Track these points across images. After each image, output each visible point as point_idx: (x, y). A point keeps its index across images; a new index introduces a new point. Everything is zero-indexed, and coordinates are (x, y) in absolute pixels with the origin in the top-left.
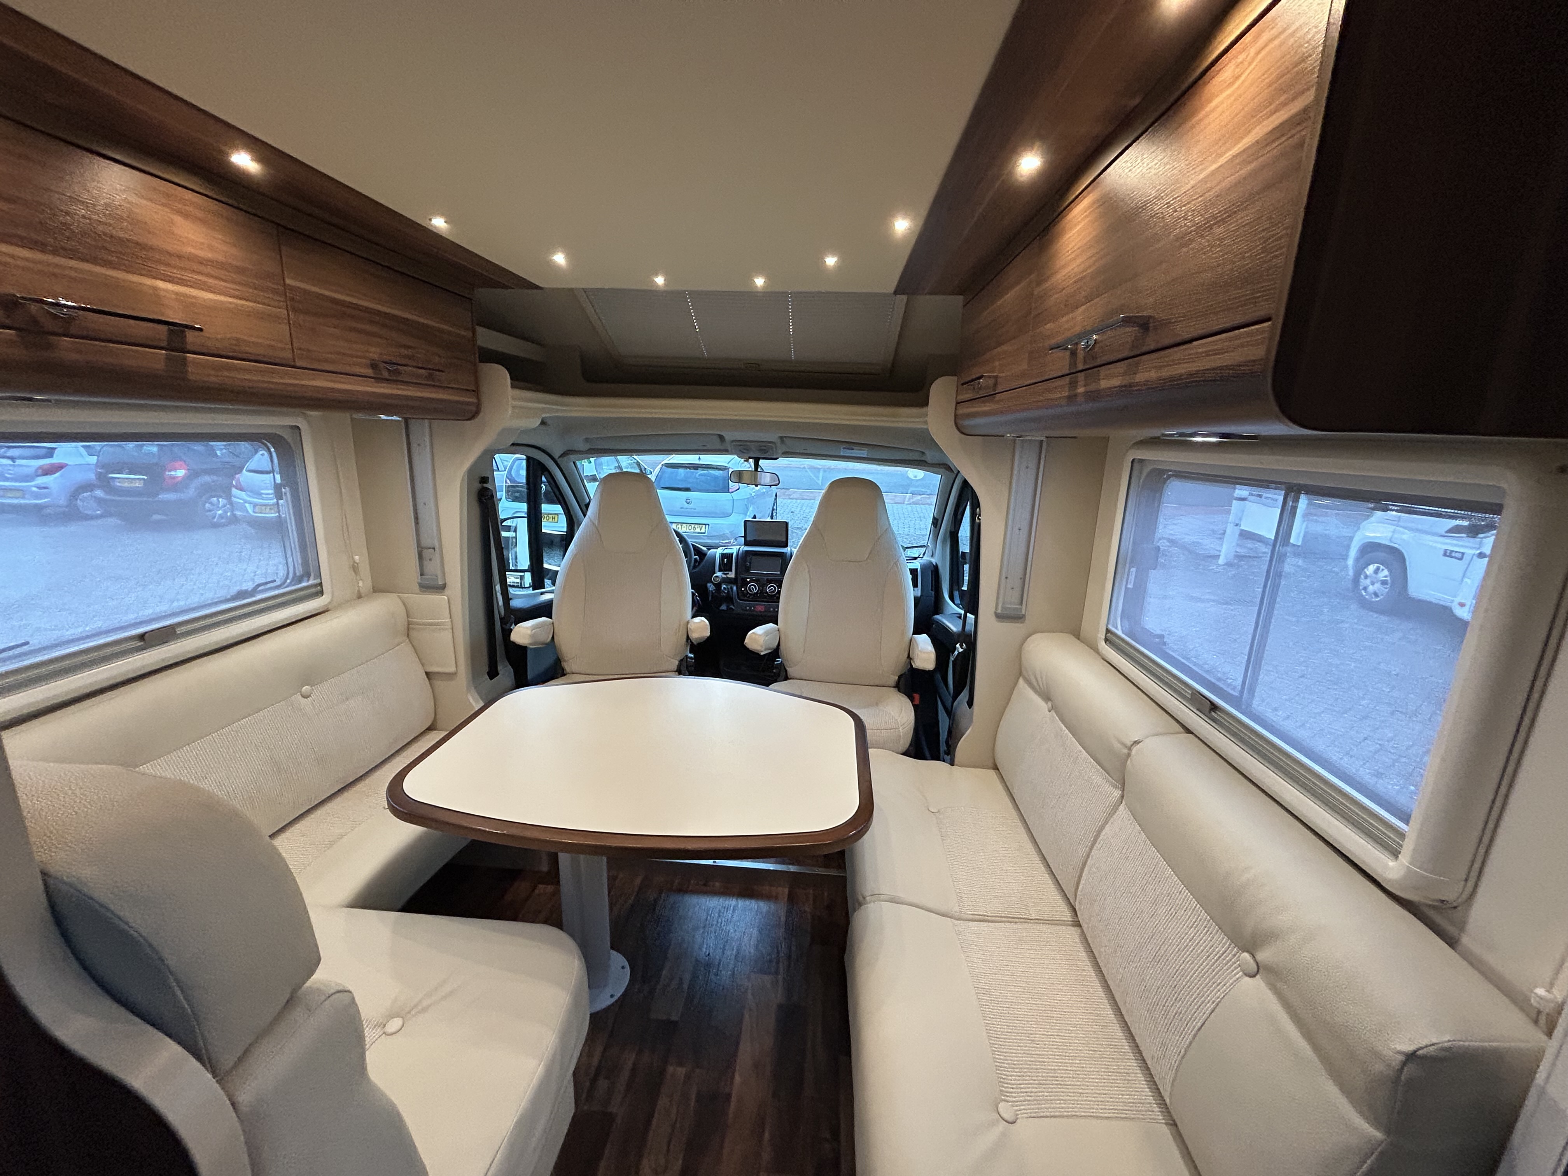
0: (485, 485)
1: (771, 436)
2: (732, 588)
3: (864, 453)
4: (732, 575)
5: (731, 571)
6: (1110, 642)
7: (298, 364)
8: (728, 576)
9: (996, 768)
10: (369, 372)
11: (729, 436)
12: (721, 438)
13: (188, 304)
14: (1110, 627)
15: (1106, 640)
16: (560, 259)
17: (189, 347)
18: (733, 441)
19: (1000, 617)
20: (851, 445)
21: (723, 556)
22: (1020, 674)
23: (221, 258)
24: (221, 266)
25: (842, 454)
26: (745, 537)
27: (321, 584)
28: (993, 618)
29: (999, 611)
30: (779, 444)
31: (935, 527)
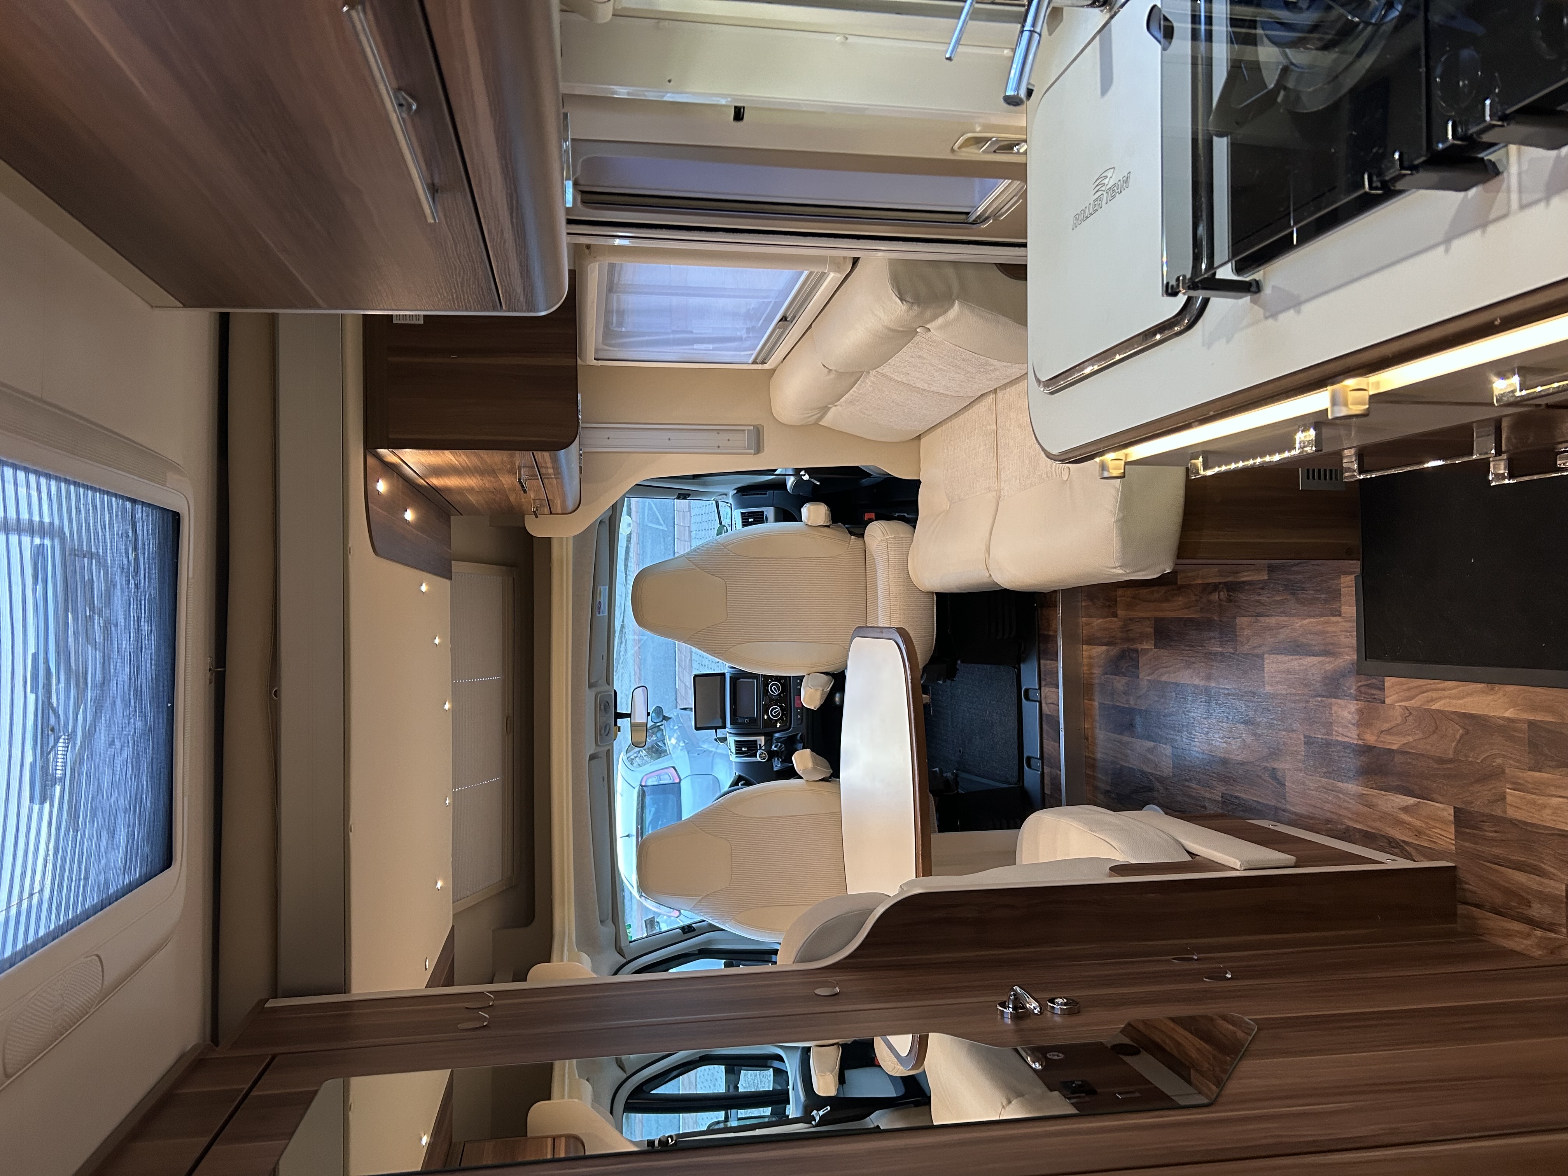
1: (589, 697)
2: (777, 739)
3: (604, 589)
4: (761, 740)
5: (756, 741)
6: (765, 359)
8: (763, 744)
9: (919, 437)
11: (590, 748)
12: (592, 757)
14: (751, 360)
15: (763, 363)
18: (597, 744)
19: (758, 449)
20: (595, 606)
21: (739, 752)
22: (816, 423)
25: (606, 614)
26: (716, 728)
28: (761, 455)
29: (752, 451)
30: (598, 689)
31: (689, 495)
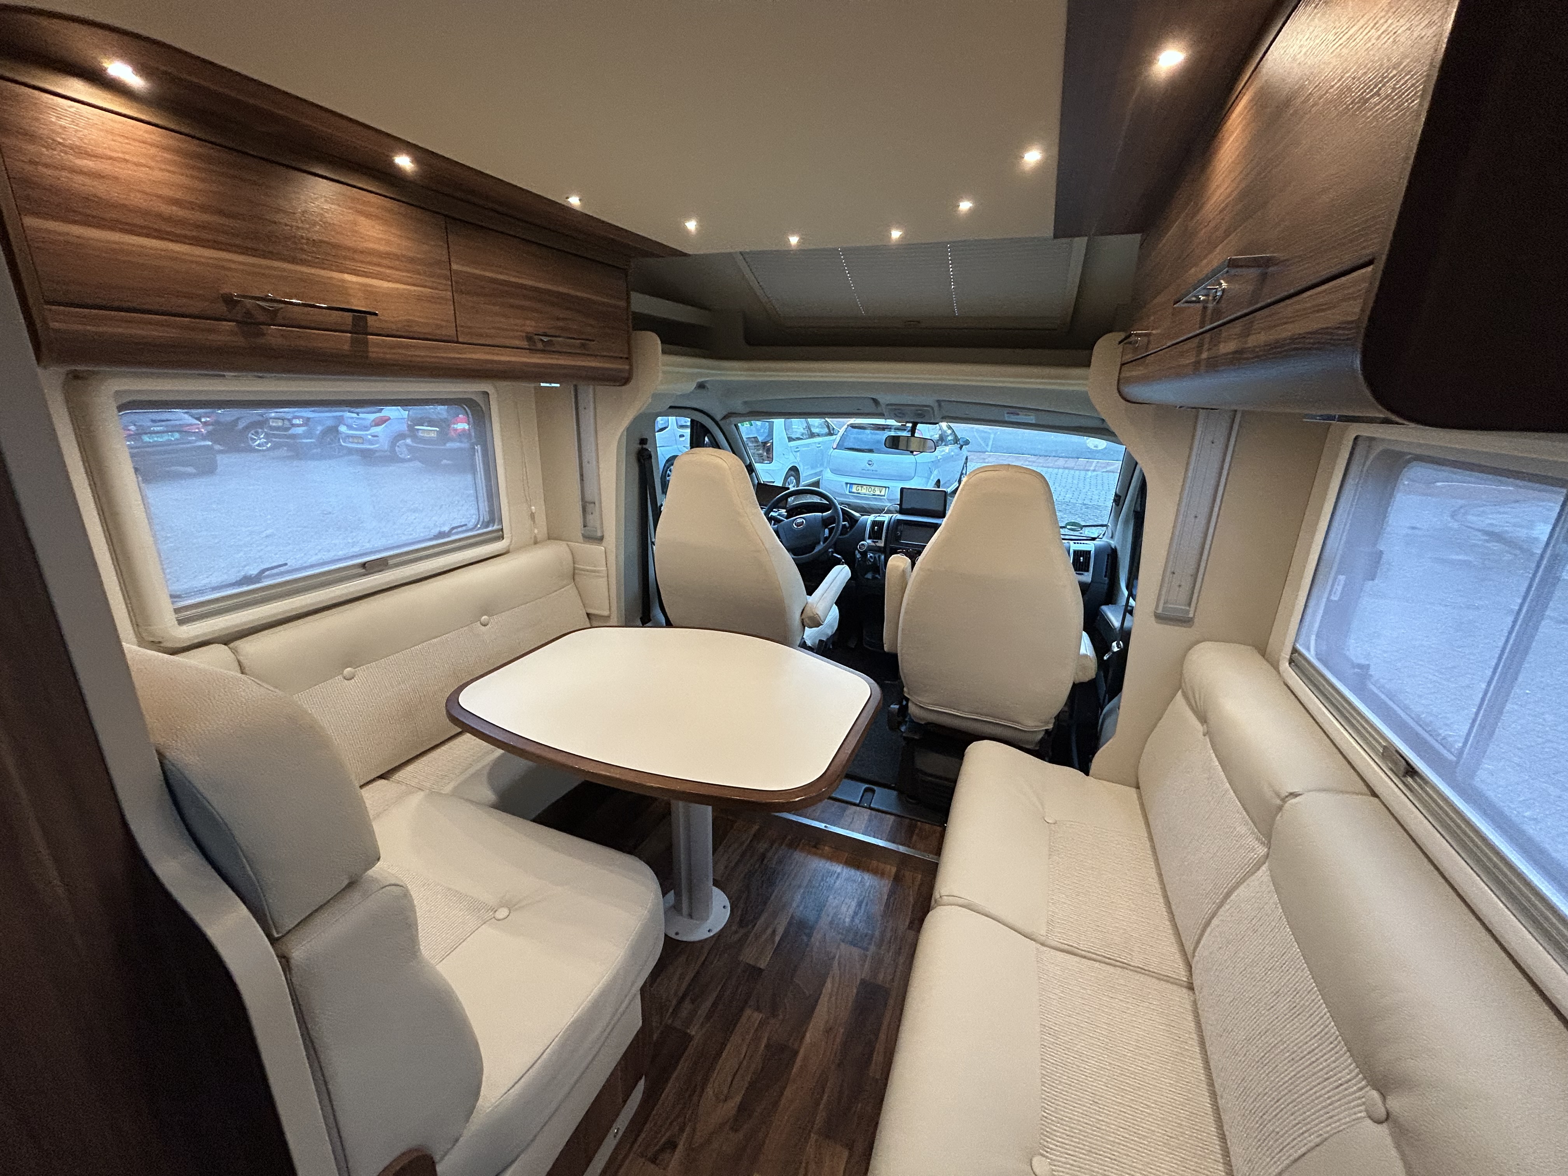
0: (645, 446)
1: (929, 400)
2: (879, 557)
3: (1032, 419)
4: (881, 544)
5: (881, 539)
6: (1296, 665)
7: (460, 340)
8: (878, 544)
9: (1138, 787)
10: (525, 344)
11: (885, 399)
12: (875, 401)
13: (369, 292)
14: (1298, 646)
15: (1291, 661)
16: (691, 225)
17: (370, 330)
18: (888, 405)
19: (1161, 618)
20: (1014, 410)
21: (874, 523)
22: (1180, 687)
23: (394, 250)
24: (397, 257)
25: (1007, 419)
26: (900, 505)
27: (502, 530)
28: (1153, 618)
29: (1160, 611)
30: (936, 409)
31: (1117, 505)
